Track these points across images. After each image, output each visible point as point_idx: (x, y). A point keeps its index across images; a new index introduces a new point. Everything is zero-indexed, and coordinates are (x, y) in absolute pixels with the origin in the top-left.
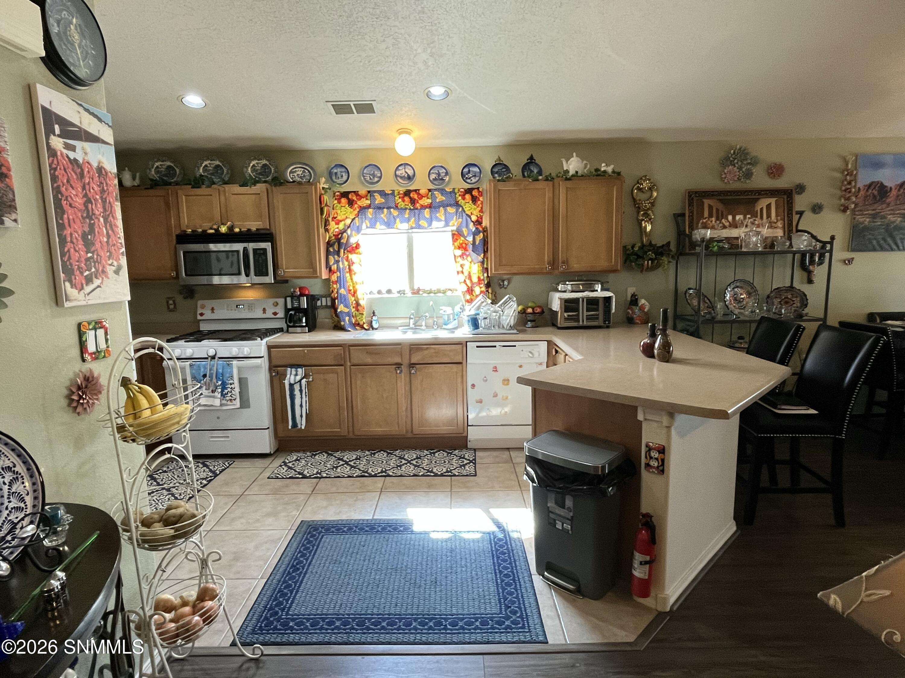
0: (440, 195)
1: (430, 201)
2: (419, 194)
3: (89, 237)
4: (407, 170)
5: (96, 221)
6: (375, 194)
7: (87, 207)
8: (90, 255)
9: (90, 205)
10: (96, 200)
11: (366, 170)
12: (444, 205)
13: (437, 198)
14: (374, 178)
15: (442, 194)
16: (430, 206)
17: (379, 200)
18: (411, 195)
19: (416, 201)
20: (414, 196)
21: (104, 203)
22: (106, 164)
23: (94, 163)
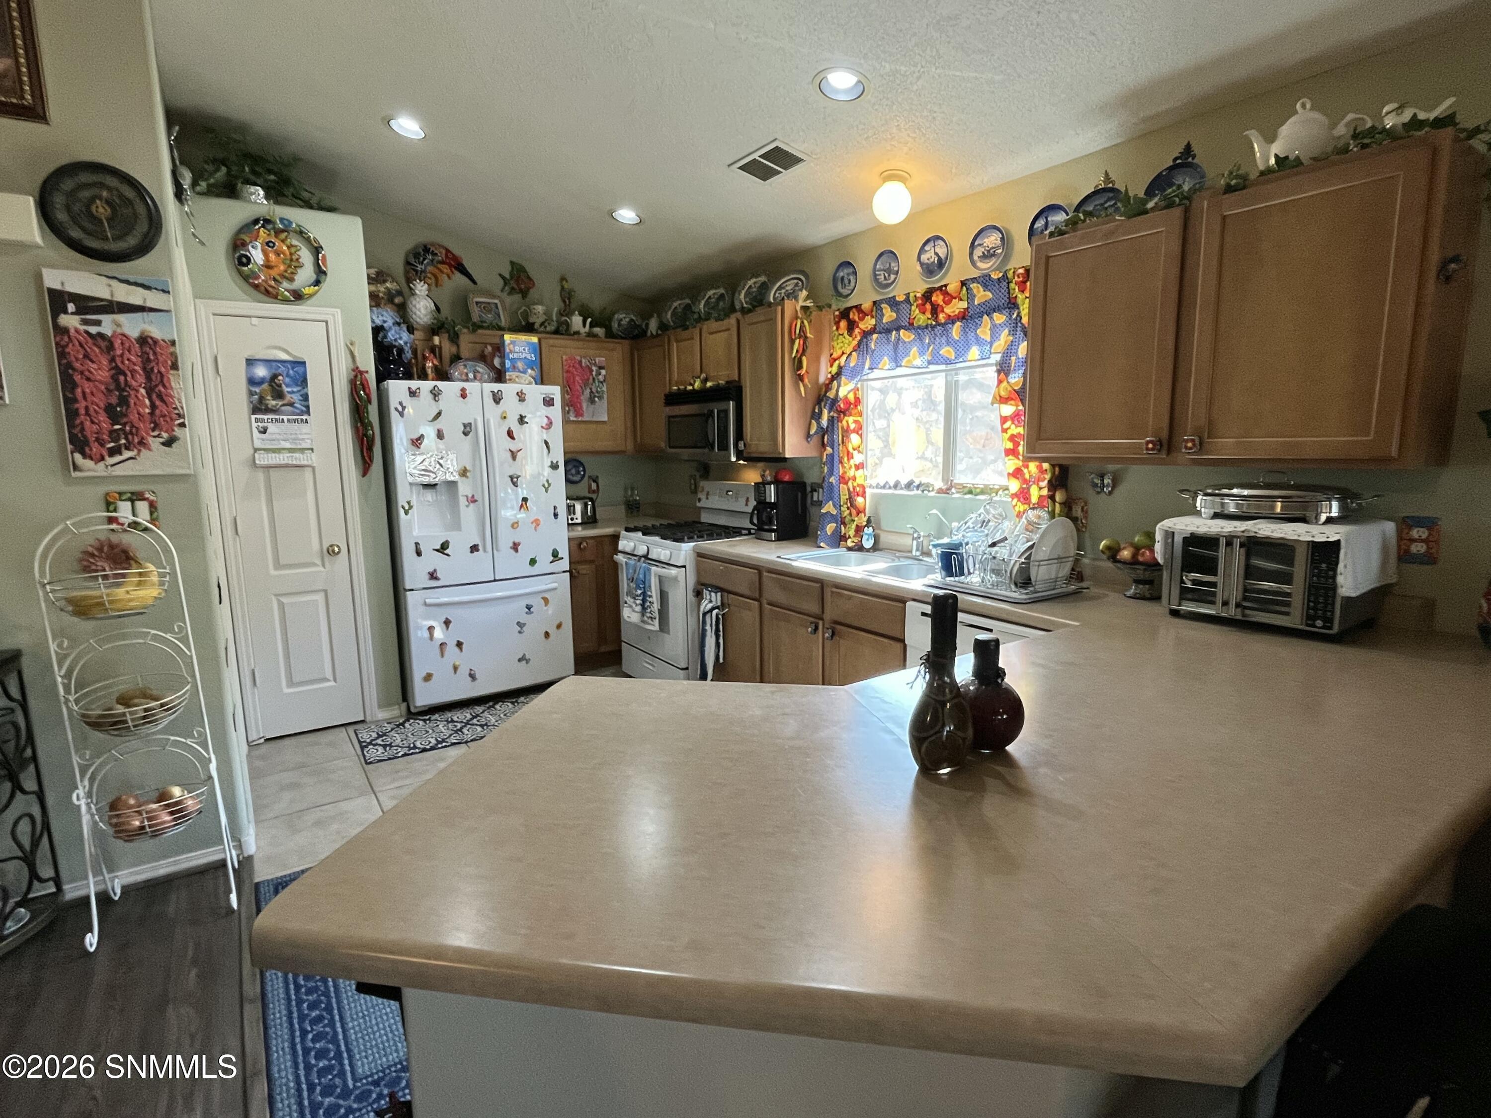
0: (981, 289)
1: (964, 305)
2: (946, 293)
3: (118, 409)
4: (937, 250)
5: (132, 393)
6: (883, 306)
7: (117, 381)
8: (117, 427)
9: (122, 378)
10: (133, 372)
11: (879, 263)
12: (989, 309)
13: (975, 296)
14: (889, 276)
15: (986, 287)
16: (963, 316)
17: (889, 315)
18: (934, 298)
19: (939, 310)
20: (938, 298)
21: (148, 373)
22: (156, 332)
23: (134, 333)
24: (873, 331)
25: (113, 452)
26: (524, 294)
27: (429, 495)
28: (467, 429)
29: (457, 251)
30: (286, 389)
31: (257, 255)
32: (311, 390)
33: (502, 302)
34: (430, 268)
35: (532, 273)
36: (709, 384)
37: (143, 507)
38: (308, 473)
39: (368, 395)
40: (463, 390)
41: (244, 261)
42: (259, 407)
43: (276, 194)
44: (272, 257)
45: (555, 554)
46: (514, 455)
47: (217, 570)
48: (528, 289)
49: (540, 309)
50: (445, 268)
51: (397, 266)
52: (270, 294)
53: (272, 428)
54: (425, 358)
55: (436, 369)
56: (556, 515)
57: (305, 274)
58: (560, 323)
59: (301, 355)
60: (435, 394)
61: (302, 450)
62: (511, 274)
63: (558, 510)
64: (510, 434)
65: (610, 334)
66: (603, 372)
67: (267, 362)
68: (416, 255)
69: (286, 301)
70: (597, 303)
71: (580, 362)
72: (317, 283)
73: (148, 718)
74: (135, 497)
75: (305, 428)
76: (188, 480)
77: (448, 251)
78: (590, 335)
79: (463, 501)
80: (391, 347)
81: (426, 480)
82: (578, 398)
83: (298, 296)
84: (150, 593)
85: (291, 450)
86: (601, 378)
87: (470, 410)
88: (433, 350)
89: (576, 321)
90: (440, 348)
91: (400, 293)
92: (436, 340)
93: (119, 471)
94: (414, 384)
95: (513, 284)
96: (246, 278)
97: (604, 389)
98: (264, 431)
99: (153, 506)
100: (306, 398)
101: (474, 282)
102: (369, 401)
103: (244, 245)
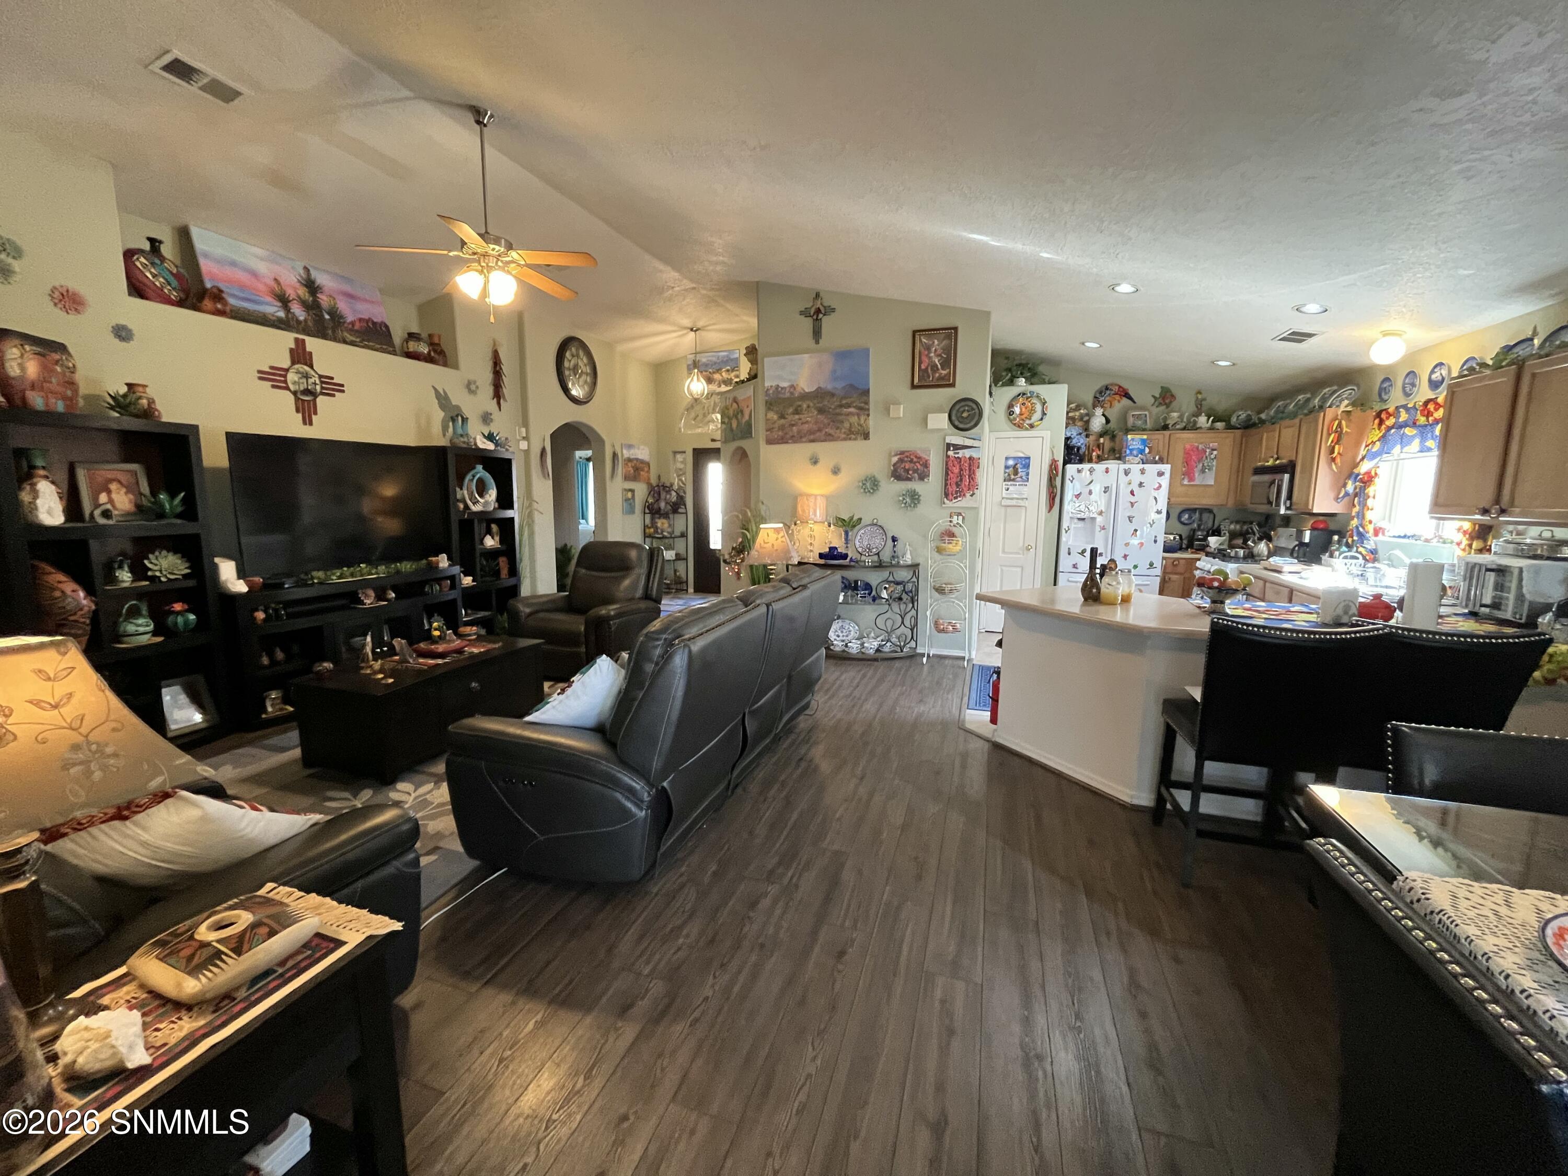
2: (1437, 404)
3: (960, 483)
4: (1441, 372)
5: (965, 477)
6: (1402, 409)
7: (960, 473)
8: (958, 489)
9: (962, 472)
10: (966, 470)
11: (1408, 378)
14: (1410, 388)
17: (1403, 416)
18: (1429, 407)
19: (1430, 414)
20: (1431, 407)
21: (970, 470)
22: (975, 455)
23: (968, 456)
24: (1392, 427)
25: (956, 498)
26: (1168, 406)
27: (1081, 524)
28: (1106, 490)
29: (1125, 385)
30: (1020, 470)
31: (1017, 410)
32: (1031, 470)
33: (1150, 413)
34: (1108, 398)
35: (1174, 391)
36: (1278, 462)
37: (960, 518)
38: (1024, 511)
39: (1057, 472)
40: (1107, 469)
41: (1011, 413)
42: (1008, 479)
43: (1030, 381)
44: (1024, 410)
45: (1151, 564)
46: (1132, 504)
47: (980, 545)
48: (1171, 402)
49: (1175, 415)
50: (1117, 397)
51: (1089, 398)
52: (1020, 426)
53: (1011, 488)
54: (1093, 451)
55: (1098, 457)
56: (1155, 541)
57: (1038, 415)
58: (1189, 422)
59: (1028, 454)
60: (1091, 471)
61: (1022, 499)
62: (1160, 395)
63: (1158, 539)
64: (1132, 493)
65: (1229, 427)
66: (1215, 452)
67: (1014, 458)
68: (1101, 393)
69: (1027, 429)
70: (1222, 406)
71: (1197, 448)
72: (1042, 419)
73: (951, 591)
74: (959, 514)
75: (1025, 489)
76: (975, 509)
77: (1120, 387)
78: (1211, 428)
79: (1098, 529)
80: (1073, 447)
81: (1079, 516)
82: (1193, 469)
83: (1032, 426)
84: (958, 548)
85: (1018, 499)
86: (1212, 456)
87: (1111, 480)
88: (1098, 446)
89: (1202, 420)
90: (1103, 444)
91: (1087, 415)
92: (1102, 440)
93: (956, 505)
94: (1080, 466)
95: (1160, 400)
96: (1011, 421)
97: (1214, 463)
98: (1008, 490)
99: (963, 518)
100: (1028, 474)
101: (1134, 402)
102: (1057, 475)
103: (1013, 406)
